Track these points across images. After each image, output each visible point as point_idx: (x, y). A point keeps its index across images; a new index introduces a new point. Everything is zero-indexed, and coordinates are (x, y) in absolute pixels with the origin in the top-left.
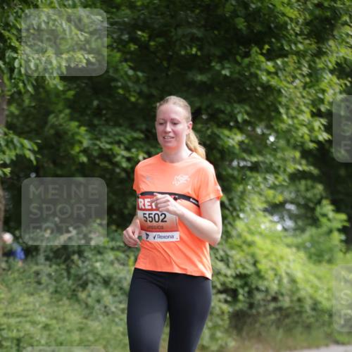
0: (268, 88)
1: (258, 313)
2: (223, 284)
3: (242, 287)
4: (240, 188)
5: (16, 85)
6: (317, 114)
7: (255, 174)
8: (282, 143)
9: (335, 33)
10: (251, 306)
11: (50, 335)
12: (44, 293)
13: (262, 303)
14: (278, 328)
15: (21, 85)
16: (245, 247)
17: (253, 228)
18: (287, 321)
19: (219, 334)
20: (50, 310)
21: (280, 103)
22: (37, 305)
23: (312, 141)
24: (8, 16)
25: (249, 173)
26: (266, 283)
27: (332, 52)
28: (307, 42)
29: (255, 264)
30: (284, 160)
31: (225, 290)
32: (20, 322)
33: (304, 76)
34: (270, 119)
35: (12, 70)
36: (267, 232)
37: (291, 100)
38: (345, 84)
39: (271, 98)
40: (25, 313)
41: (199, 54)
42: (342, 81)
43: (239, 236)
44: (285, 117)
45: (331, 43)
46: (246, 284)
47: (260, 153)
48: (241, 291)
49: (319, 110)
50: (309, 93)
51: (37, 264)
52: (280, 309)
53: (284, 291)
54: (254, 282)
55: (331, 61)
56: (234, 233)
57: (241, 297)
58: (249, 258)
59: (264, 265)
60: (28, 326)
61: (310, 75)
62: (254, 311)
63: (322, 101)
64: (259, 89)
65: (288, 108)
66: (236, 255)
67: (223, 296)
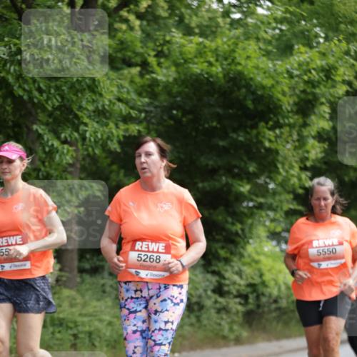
0: (269, 150)
1: (263, 312)
2: (238, 291)
3: (252, 293)
4: (250, 221)
5: (87, 150)
6: (304, 168)
7: (260, 211)
8: (279, 189)
9: (316, 111)
10: (258, 306)
11: (112, 330)
12: (108, 299)
13: (267, 305)
14: (278, 322)
15: (90, 149)
16: (253, 264)
17: (259, 250)
18: (285, 317)
19: (235, 327)
20: (112, 312)
21: (278, 160)
22: (103, 308)
23: (301, 187)
24: (81, 102)
25: (255, 211)
26: (269, 290)
27: (314, 124)
28: (296, 117)
29: (261, 276)
30: (281, 201)
31: (240, 295)
32: (91, 321)
33: (294, 141)
34: (270, 172)
35: (84, 139)
36: (269, 253)
37: (285, 158)
38: (324, 147)
39: (271, 157)
40: (95, 314)
41: (219, 126)
42: (321, 145)
43: (249, 256)
44: (281, 170)
45: (313, 117)
46: (254, 291)
47: (263, 196)
48: (251, 296)
49: (305, 166)
50: (298, 154)
51: (103, 278)
52: (279, 309)
53: (282, 295)
54: (261, 289)
55: (313, 130)
56: (246, 254)
57: (251, 300)
58: (257, 272)
59: (267, 277)
60: (97, 323)
61: (298, 140)
62: (260, 311)
63: (307, 159)
64: (263, 151)
65: (283, 164)
66: (247, 270)
67: (238, 300)
